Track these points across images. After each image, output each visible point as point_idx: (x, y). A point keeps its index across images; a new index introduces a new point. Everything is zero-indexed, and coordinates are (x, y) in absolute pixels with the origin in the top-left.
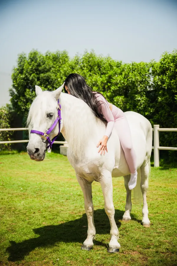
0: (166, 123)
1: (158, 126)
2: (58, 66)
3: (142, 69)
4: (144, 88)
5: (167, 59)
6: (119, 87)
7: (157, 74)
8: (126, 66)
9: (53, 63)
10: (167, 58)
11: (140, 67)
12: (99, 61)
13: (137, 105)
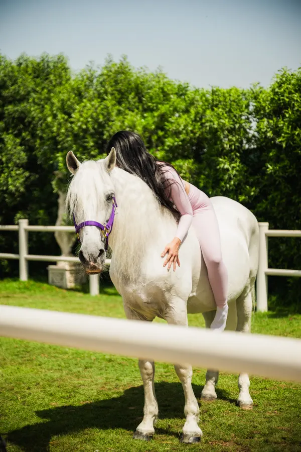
0: (282, 218)
1: (266, 224)
2: (46, 91)
3: (233, 103)
4: (237, 144)
5: (286, 84)
6: (183, 141)
7: (265, 116)
8: (197, 94)
9: (35, 81)
10: (288, 81)
11: (230, 99)
12: (139, 82)
13: (222, 180)
